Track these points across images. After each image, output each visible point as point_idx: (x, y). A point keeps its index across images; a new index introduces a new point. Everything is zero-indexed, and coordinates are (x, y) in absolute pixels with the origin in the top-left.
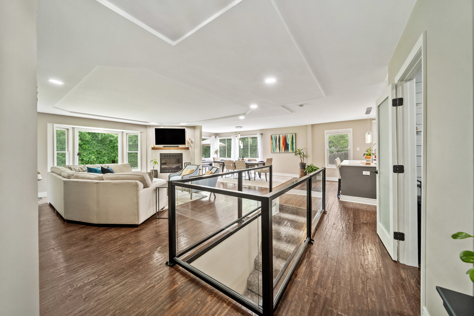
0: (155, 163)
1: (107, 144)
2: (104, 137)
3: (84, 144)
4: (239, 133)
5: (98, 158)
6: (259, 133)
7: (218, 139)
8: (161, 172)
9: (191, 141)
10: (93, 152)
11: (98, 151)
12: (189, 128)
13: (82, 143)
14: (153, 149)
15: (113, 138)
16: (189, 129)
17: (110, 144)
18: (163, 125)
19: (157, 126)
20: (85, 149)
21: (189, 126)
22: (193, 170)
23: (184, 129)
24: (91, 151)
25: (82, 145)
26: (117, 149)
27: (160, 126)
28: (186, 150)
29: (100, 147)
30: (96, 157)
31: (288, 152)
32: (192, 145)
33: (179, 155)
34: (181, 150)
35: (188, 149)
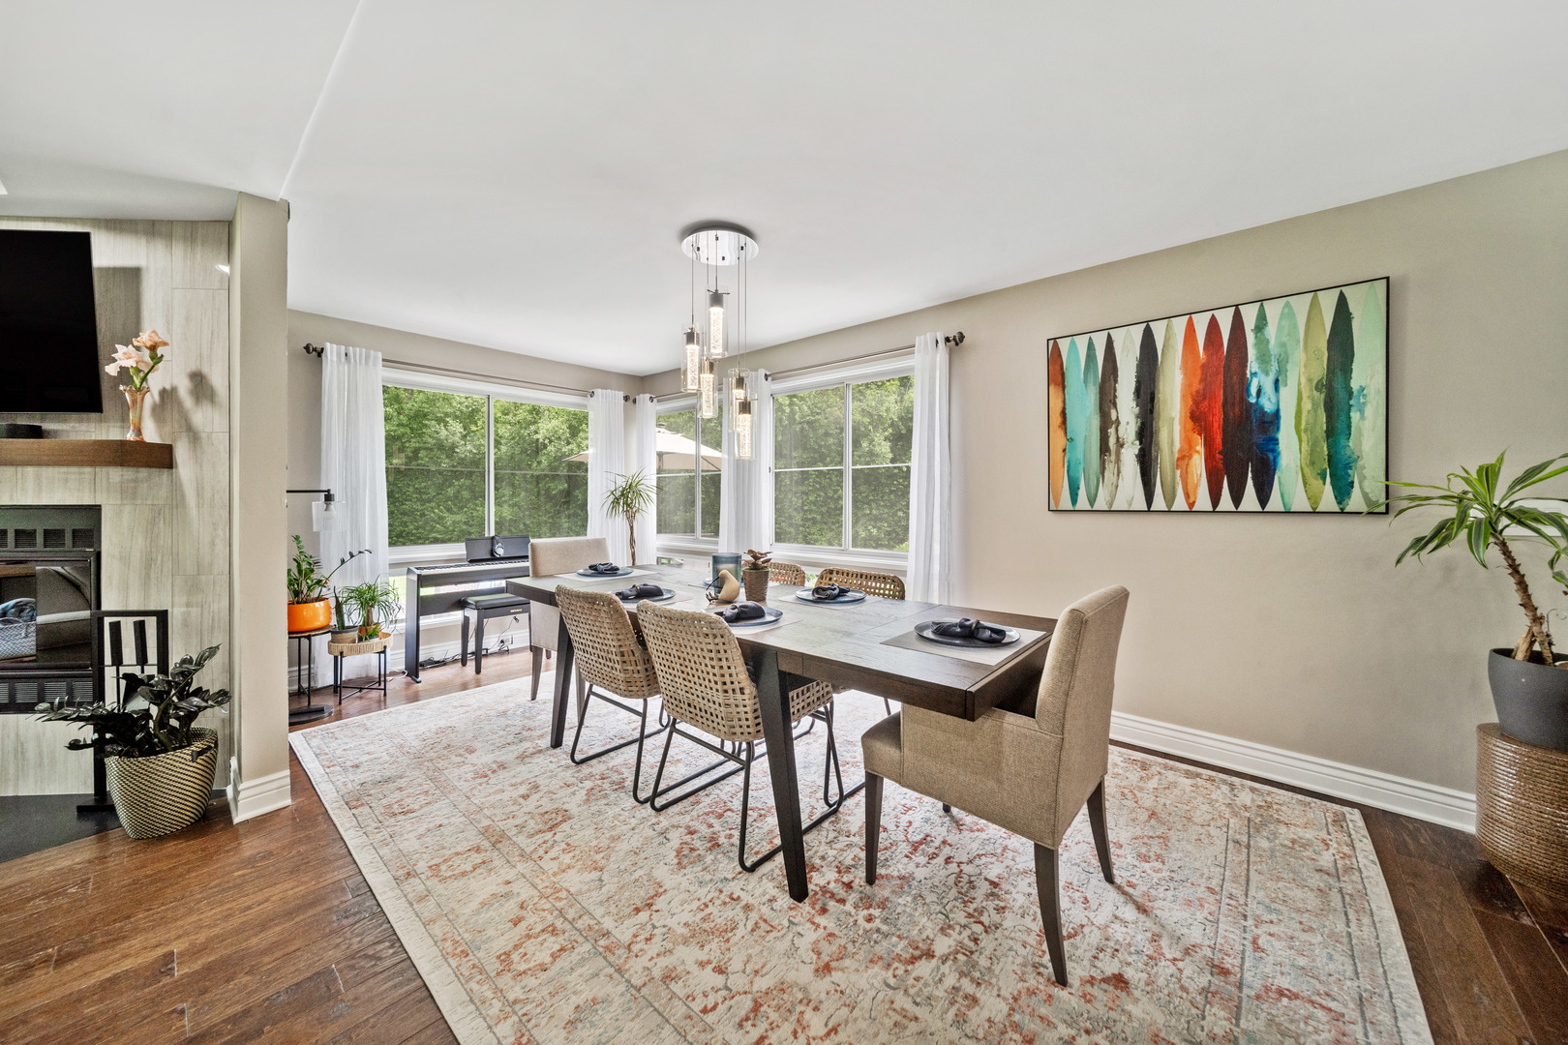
6: (931, 340)
9: (199, 380)
28: (144, 471)
31: (1263, 500)
32: (202, 417)
33: (69, 524)
34: (88, 470)
35: (161, 457)
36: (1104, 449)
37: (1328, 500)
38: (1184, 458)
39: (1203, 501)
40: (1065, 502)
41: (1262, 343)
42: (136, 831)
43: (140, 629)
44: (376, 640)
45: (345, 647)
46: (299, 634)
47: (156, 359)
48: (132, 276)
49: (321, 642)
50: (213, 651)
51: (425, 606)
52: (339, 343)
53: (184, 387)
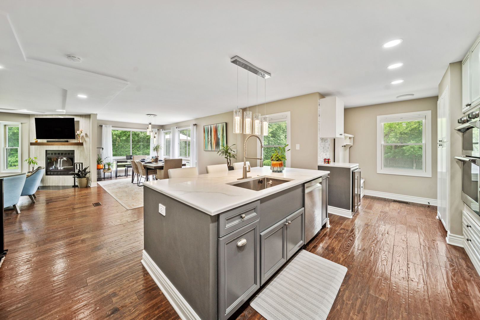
6: (192, 124)
8: (47, 175)
9: (86, 134)
14: (35, 144)
16: (81, 118)
21: (79, 115)
23: (73, 119)
28: (79, 146)
31: (219, 149)
32: (87, 139)
33: (70, 152)
34: (73, 146)
35: (82, 144)
36: (208, 142)
38: (214, 144)
39: (215, 149)
41: (218, 129)
42: (80, 187)
43: (79, 165)
44: (110, 170)
45: (105, 171)
46: (99, 169)
47: (81, 132)
48: (78, 122)
49: (102, 170)
50: (89, 167)
51: (118, 166)
52: (105, 125)
53: (84, 135)
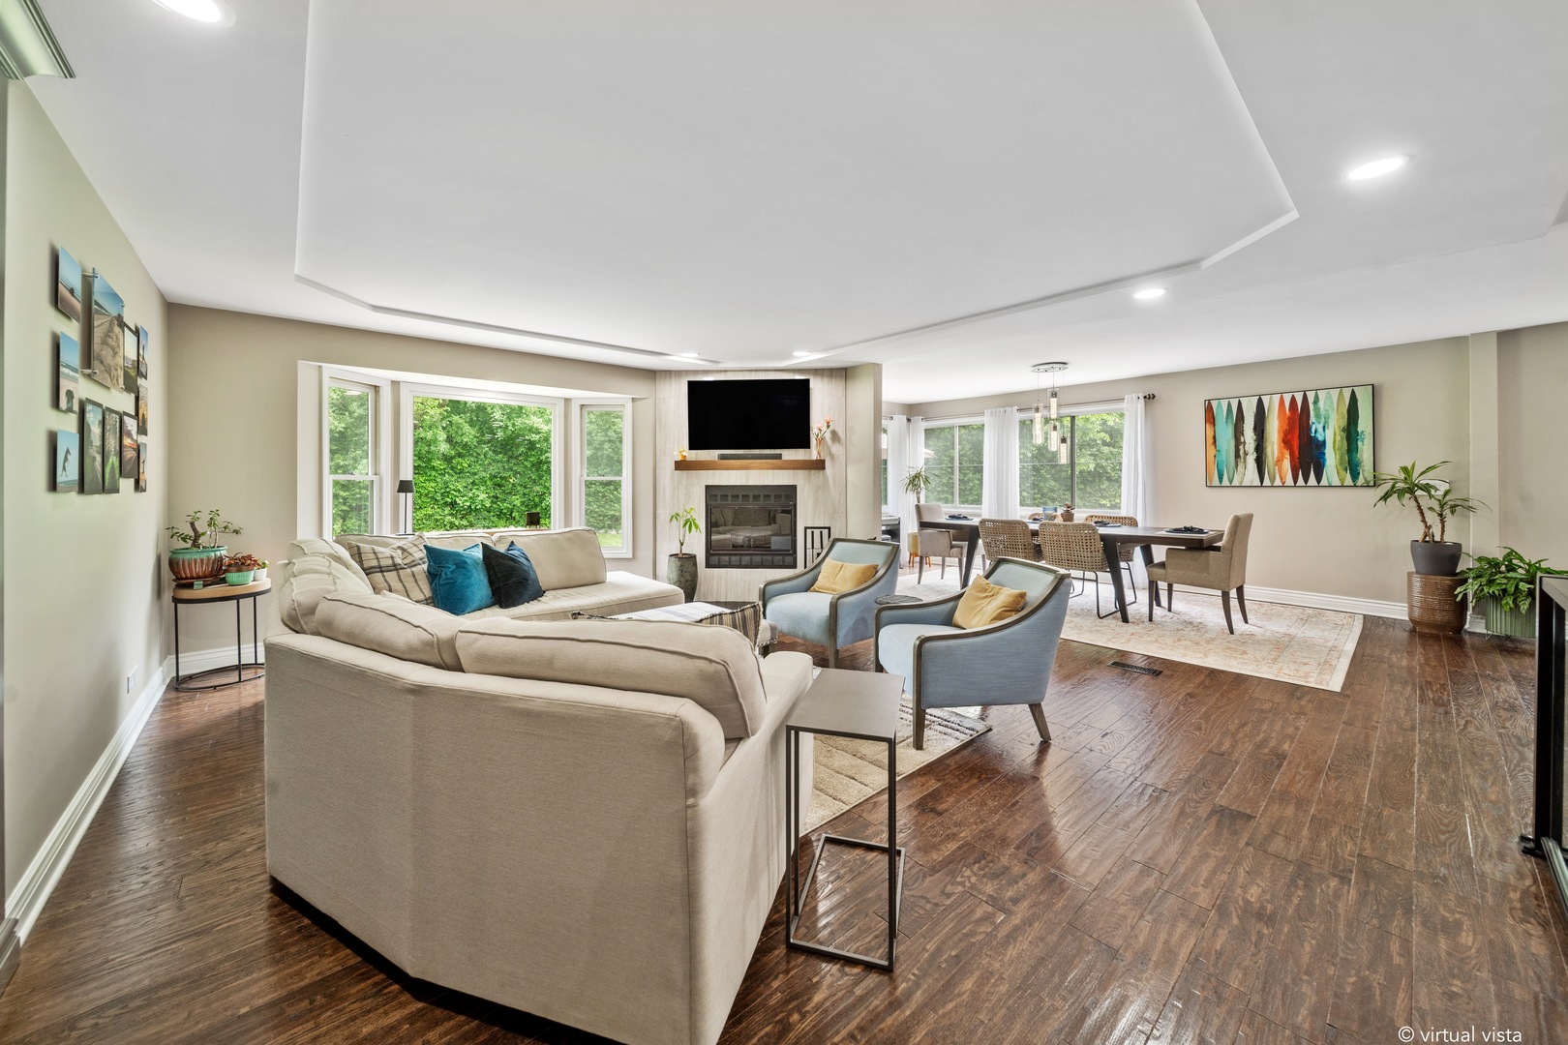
0: (689, 524)
1: (520, 455)
2: (513, 432)
3: (460, 455)
4: (1054, 395)
5: (497, 498)
6: (1134, 396)
7: (922, 425)
8: (708, 565)
9: (834, 433)
10: (483, 481)
11: (495, 477)
12: (822, 376)
13: (453, 453)
14: (682, 465)
15: (538, 436)
16: (826, 381)
17: (528, 456)
18: (722, 366)
19: (696, 372)
20: (461, 471)
21: (823, 370)
22: (875, 569)
23: (808, 381)
24: (477, 477)
25: (453, 458)
26: (548, 472)
27: (707, 372)
28: (813, 471)
29: (500, 465)
30: (489, 497)
31: (1319, 480)
32: (834, 448)
33: (783, 492)
34: (794, 471)
35: (819, 465)
36: (1237, 456)
37: (1348, 481)
38: (1279, 461)
39: (1289, 481)
40: (1216, 482)
41: (1317, 409)
43: (821, 534)
47: (828, 427)
